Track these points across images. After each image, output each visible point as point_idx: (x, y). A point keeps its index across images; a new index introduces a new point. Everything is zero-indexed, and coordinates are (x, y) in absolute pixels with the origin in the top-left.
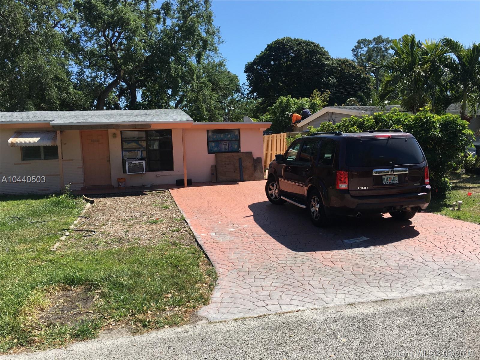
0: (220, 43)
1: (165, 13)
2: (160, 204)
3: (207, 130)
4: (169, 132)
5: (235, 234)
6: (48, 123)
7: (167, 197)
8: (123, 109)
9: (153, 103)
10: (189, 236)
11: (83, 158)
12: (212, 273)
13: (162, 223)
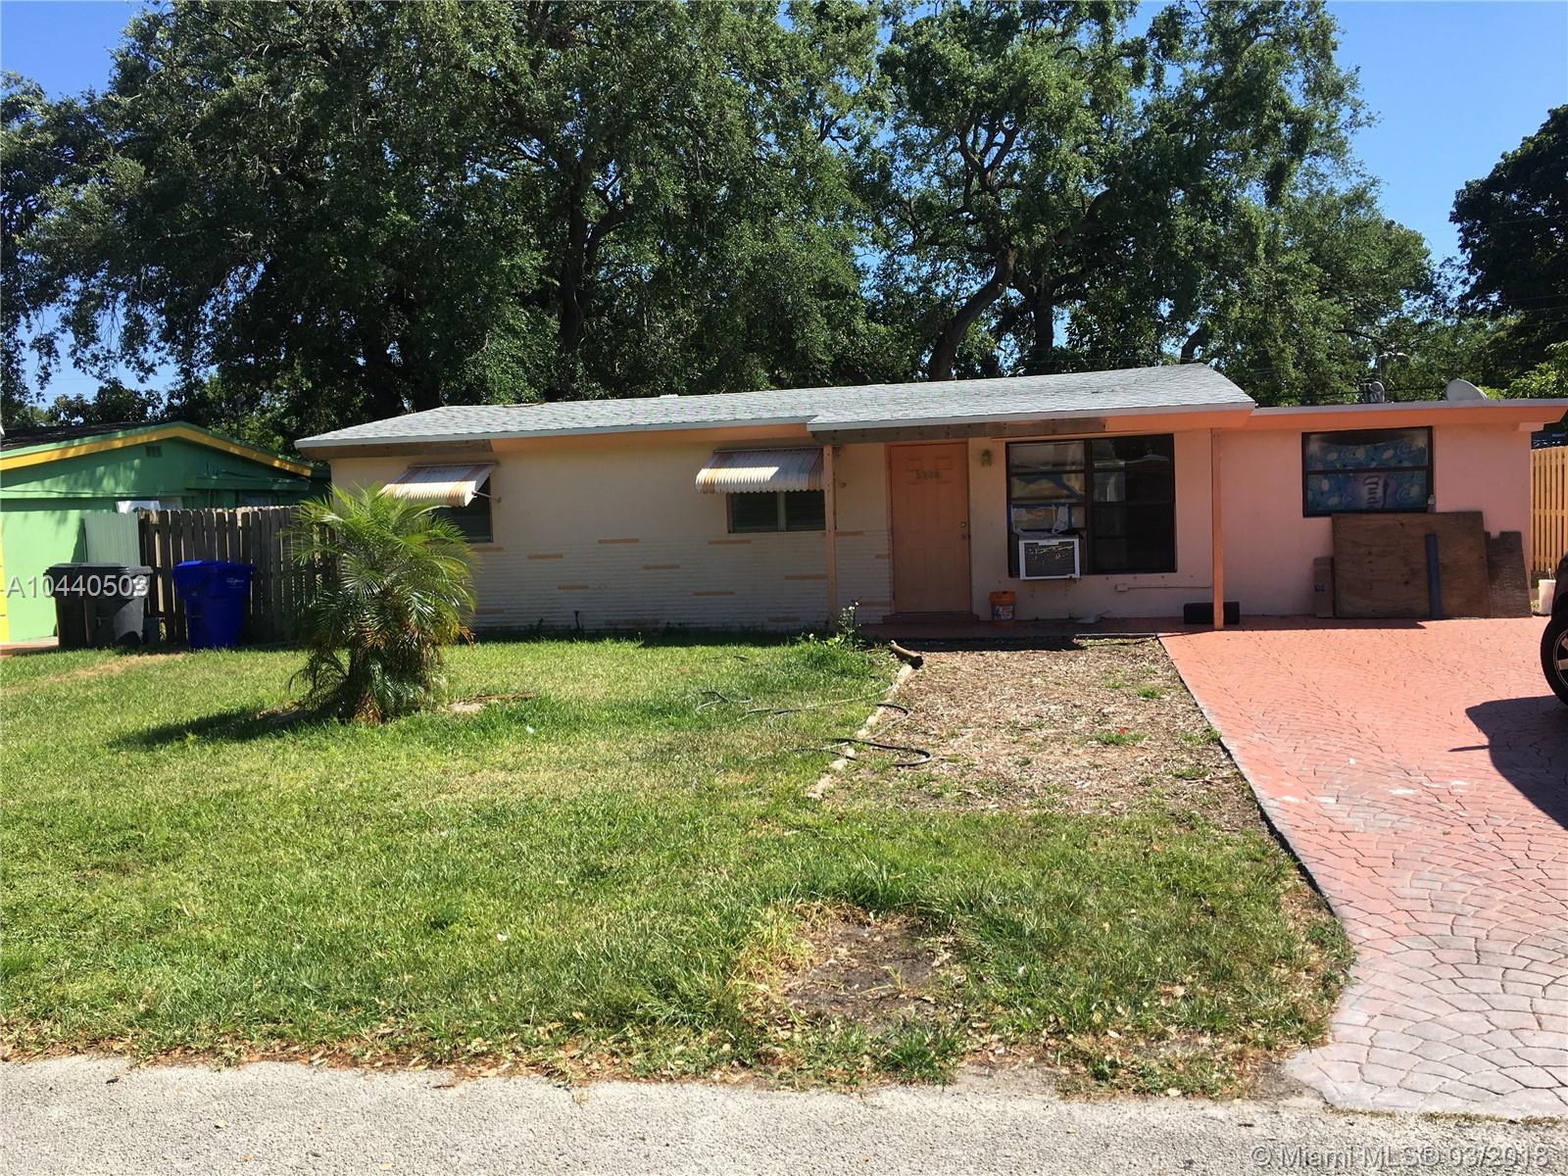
0: (1360, 125)
1: (1161, 46)
2: (1127, 680)
3: (1303, 434)
4: (1164, 443)
5: (1416, 807)
6: (802, 424)
7: (1153, 662)
8: (1009, 372)
9: (1108, 349)
10: (1237, 798)
11: (892, 529)
12: (1330, 936)
13: (1139, 745)
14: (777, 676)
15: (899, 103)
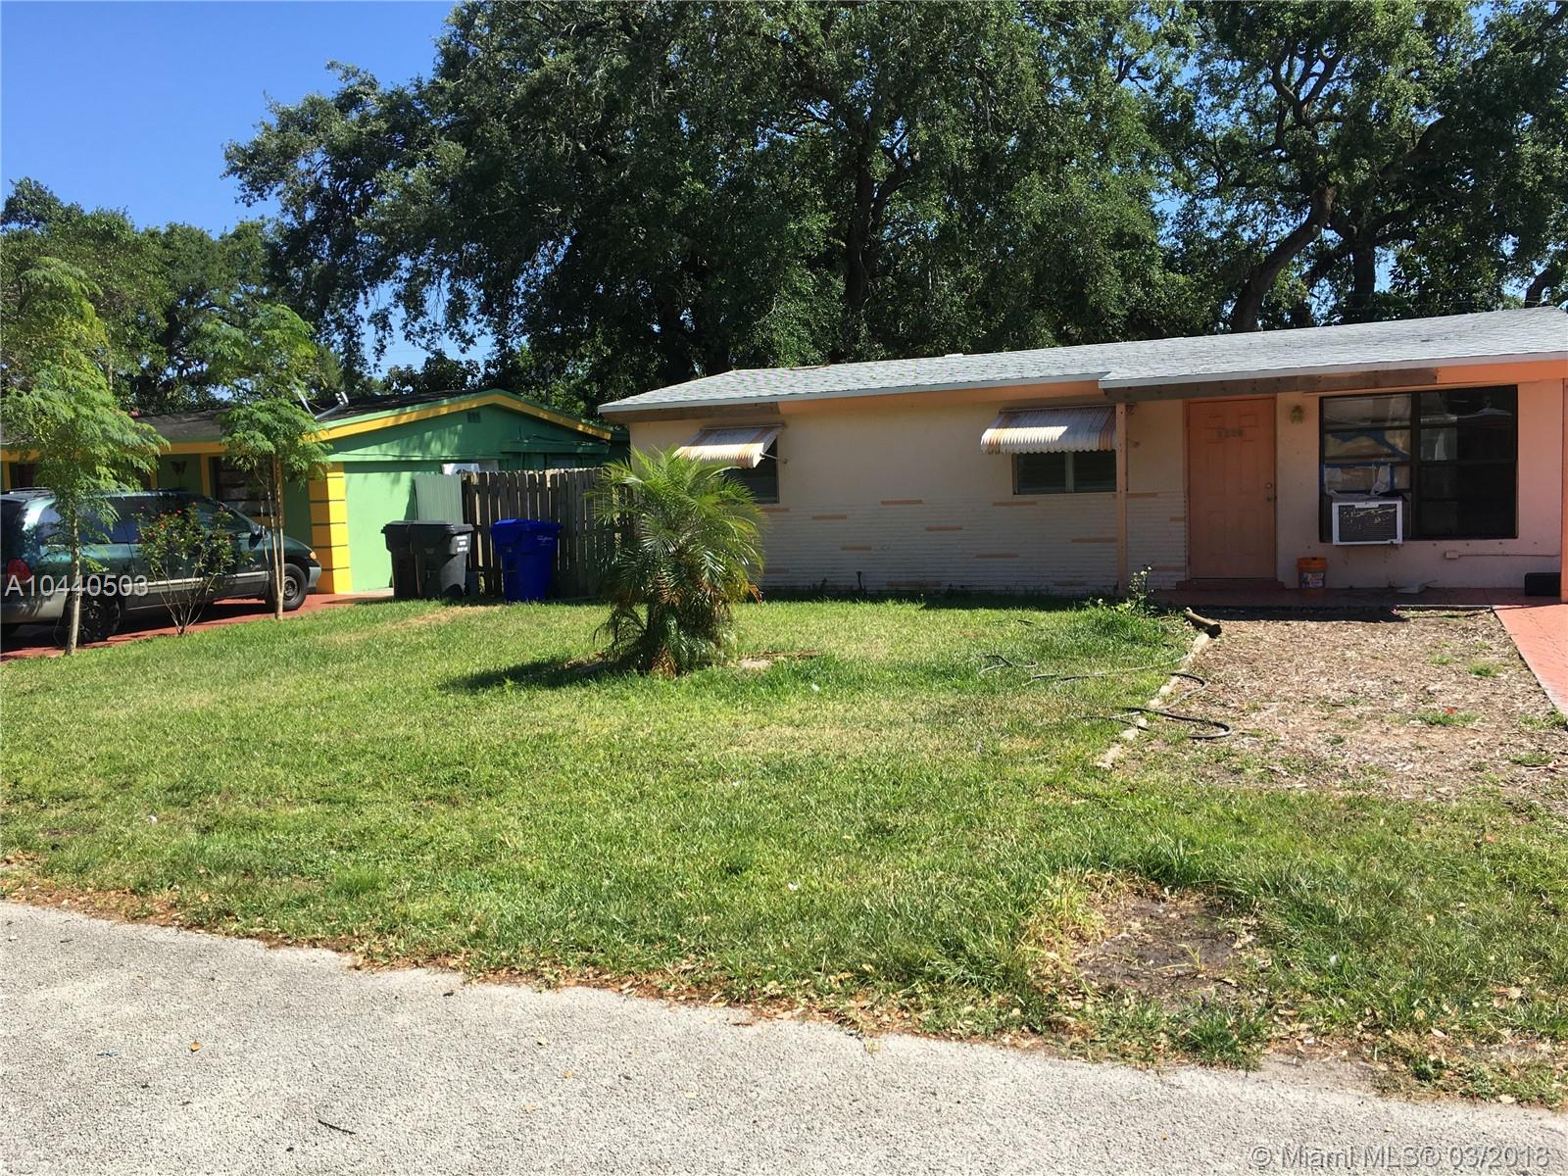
2: (1457, 656)
4: (1505, 397)
6: (1093, 382)
7: (1487, 636)
8: (1323, 321)
9: (1439, 292)
11: (1189, 490)
13: (1470, 726)
14: (1063, 641)
15: (1206, 37)
